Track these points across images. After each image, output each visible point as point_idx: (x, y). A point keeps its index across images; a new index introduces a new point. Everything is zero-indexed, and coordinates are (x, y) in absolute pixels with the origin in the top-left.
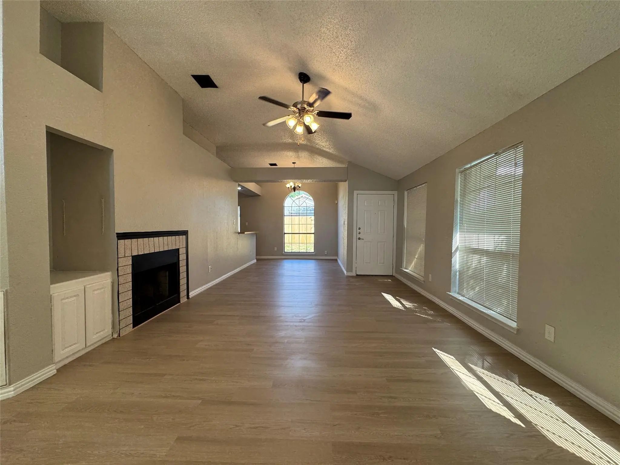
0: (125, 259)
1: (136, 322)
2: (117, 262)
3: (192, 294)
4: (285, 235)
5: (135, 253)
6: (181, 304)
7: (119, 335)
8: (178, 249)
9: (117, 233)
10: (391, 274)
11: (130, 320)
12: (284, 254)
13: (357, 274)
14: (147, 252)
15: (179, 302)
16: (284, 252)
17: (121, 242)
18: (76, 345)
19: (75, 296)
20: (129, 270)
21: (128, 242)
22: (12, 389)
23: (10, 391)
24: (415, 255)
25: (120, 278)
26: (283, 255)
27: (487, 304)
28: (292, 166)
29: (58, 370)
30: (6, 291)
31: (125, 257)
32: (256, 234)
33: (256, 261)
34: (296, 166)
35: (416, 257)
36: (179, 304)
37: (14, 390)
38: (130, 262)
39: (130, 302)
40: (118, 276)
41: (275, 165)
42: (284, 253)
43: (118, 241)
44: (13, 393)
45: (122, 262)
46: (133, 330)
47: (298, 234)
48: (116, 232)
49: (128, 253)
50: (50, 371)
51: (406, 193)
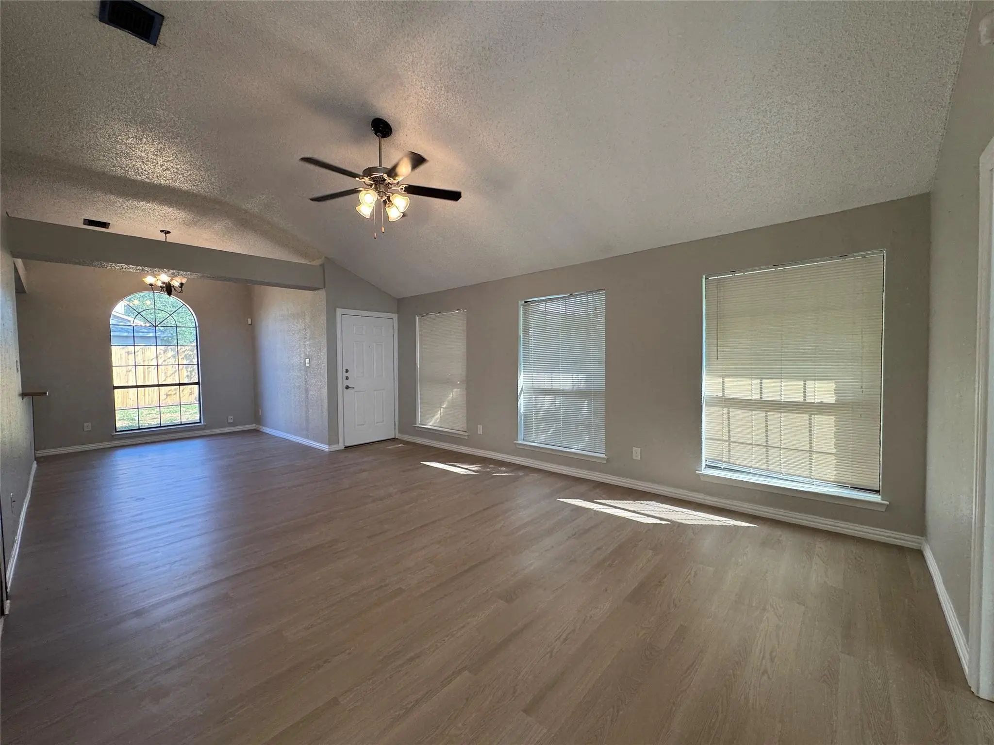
4: (116, 390)
10: (394, 437)
13: (345, 445)
24: (442, 404)
27: (565, 444)
33: (36, 465)
35: (444, 406)
42: (113, 434)
47: (156, 388)
51: (417, 320)
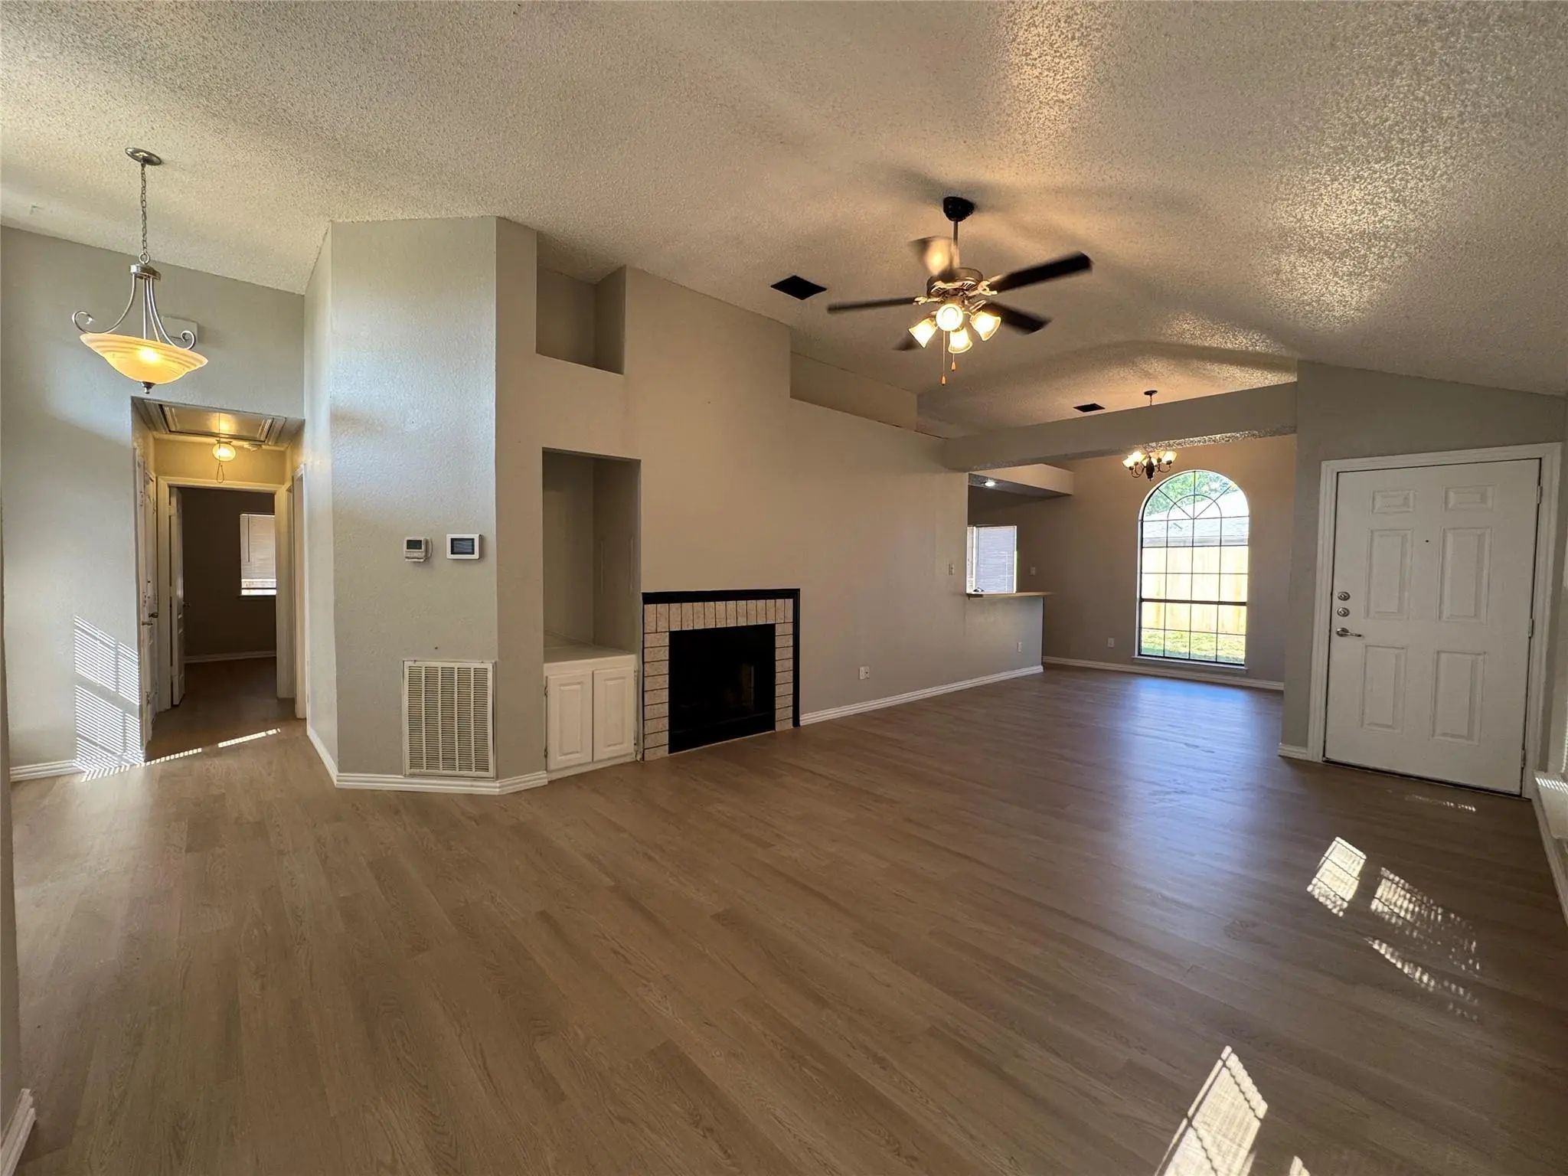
0: (658, 636)
1: (675, 745)
2: (642, 639)
3: (805, 719)
4: (1144, 603)
5: (675, 628)
6: (776, 732)
7: (643, 758)
8: (773, 626)
9: (643, 594)
10: (1516, 790)
11: (665, 738)
12: (1135, 661)
13: (1329, 757)
14: (699, 626)
15: (774, 728)
16: (1140, 654)
17: (650, 608)
18: (577, 755)
19: (579, 683)
20: (665, 654)
21: (662, 607)
22: (498, 785)
23: (496, 787)
25: (646, 665)
26: (1133, 662)
28: (1145, 401)
29: (550, 782)
30: (496, 663)
31: (657, 632)
32: (1044, 598)
33: (1042, 670)
34: (1156, 400)
36: (773, 731)
37: (499, 787)
38: (667, 642)
39: (665, 709)
40: (643, 663)
41: (1094, 407)
42: (1136, 656)
43: (645, 606)
44: (498, 790)
45: (650, 640)
46: (668, 755)
47: (1189, 605)
48: (642, 591)
49: (663, 626)
50: (539, 779)
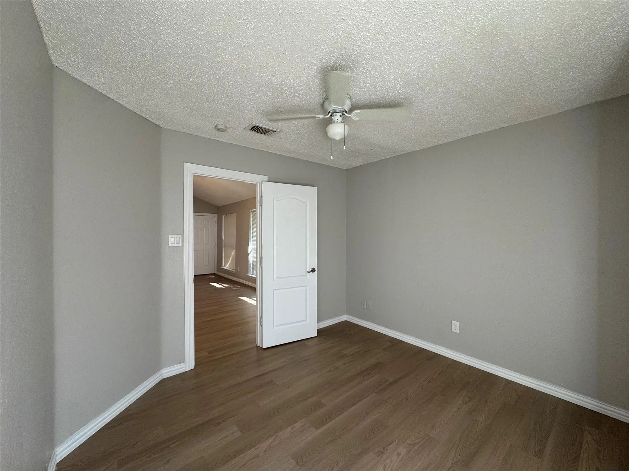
10: (214, 273)
24: (230, 258)
51: (223, 216)
